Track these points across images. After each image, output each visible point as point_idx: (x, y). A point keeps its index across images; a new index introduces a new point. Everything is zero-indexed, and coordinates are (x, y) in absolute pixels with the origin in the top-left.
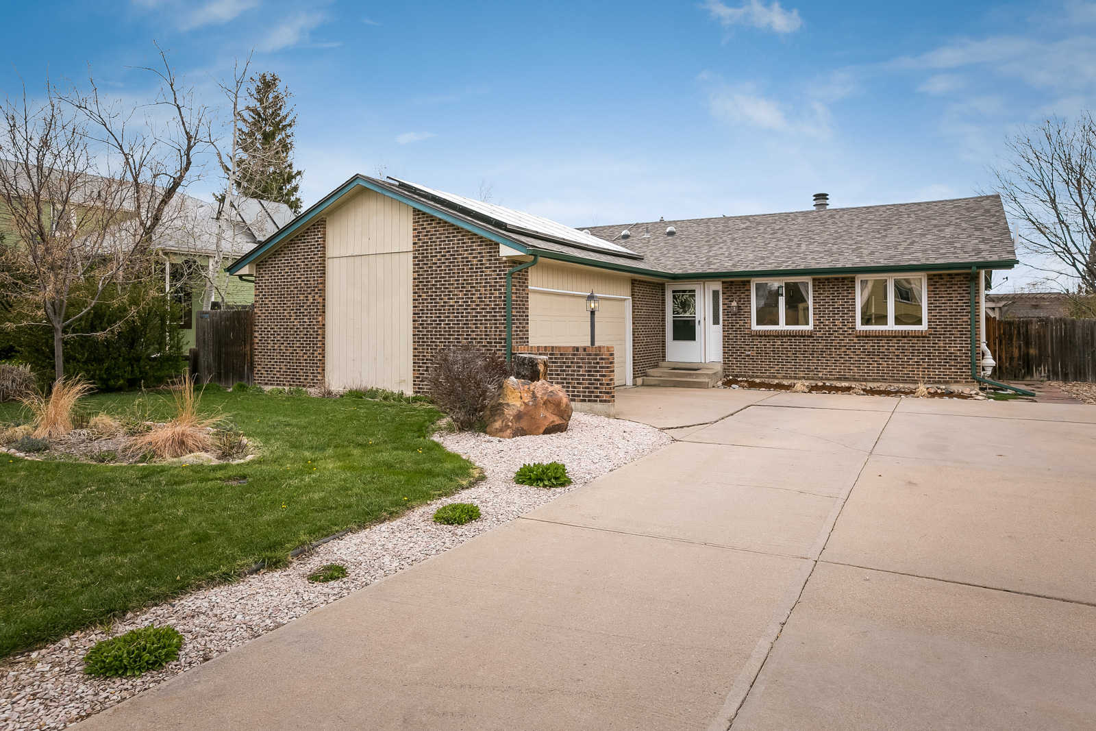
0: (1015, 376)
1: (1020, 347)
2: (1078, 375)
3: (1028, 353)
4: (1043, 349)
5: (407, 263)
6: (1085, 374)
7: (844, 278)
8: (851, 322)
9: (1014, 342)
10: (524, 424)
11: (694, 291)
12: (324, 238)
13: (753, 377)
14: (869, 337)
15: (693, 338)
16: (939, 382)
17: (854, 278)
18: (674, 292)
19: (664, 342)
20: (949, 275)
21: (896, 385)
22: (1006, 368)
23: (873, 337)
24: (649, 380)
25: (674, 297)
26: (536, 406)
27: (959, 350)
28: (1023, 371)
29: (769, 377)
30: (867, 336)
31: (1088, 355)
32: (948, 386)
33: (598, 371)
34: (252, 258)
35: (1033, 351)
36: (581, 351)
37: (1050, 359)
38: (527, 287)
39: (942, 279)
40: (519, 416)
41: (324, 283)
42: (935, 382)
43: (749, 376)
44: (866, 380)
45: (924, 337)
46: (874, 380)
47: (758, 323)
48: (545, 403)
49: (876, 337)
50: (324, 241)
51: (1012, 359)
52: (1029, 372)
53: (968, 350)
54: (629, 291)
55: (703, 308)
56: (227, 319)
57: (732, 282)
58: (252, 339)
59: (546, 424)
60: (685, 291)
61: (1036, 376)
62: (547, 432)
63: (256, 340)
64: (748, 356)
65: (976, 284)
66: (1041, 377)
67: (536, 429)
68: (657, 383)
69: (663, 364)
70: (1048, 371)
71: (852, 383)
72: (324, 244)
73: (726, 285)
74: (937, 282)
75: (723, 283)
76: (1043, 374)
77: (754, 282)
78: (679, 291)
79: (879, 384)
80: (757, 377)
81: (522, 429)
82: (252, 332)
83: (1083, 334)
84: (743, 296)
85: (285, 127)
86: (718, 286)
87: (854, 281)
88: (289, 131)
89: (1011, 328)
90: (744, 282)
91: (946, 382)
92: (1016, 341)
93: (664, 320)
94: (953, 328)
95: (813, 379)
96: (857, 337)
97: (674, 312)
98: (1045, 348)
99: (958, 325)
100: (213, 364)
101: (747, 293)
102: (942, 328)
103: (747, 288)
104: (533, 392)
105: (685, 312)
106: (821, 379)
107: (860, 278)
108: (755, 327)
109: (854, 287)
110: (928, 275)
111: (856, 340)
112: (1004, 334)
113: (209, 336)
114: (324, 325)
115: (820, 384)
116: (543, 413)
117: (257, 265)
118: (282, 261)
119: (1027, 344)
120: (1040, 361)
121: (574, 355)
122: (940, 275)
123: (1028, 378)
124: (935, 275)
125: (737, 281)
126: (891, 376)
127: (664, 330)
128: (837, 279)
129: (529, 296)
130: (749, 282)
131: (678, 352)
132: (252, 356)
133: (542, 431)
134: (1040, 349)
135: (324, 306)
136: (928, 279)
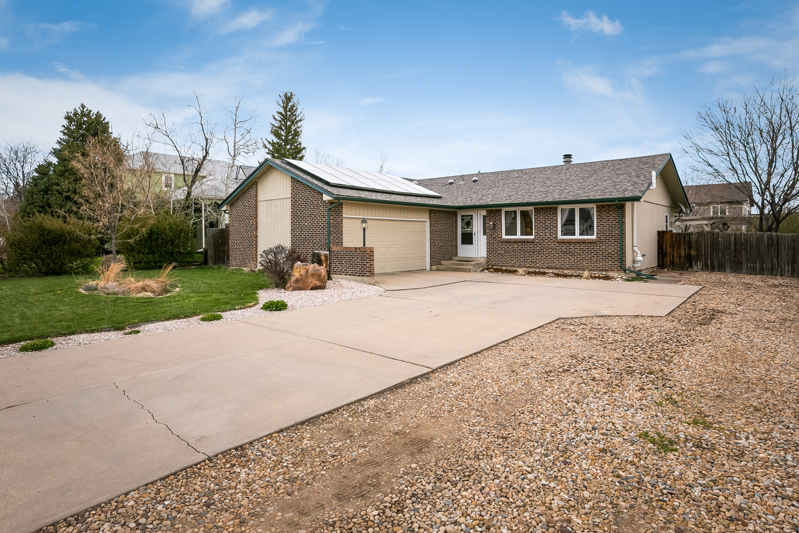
0: (682, 268)
1: (685, 250)
2: (721, 267)
3: (690, 254)
4: (699, 251)
5: (289, 202)
6: (725, 267)
7: (551, 208)
8: (555, 234)
9: (682, 247)
10: (300, 285)
11: (472, 216)
12: (256, 191)
13: (502, 266)
14: (564, 243)
15: (472, 243)
16: (602, 270)
17: (557, 207)
18: (462, 216)
19: (456, 246)
20: (608, 205)
21: (578, 272)
22: (677, 263)
23: (566, 243)
24: (440, 267)
25: (462, 219)
26: (307, 276)
27: (613, 251)
28: (687, 265)
29: (511, 266)
30: (563, 242)
31: (727, 255)
32: (607, 273)
33: (365, 260)
34: (227, 202)
35: (693, 253)
36: (358, 250)
37: (703, 257)
38: (342, 216)
39: (604, 207)
40: (297, 281)
41: (256, 214)
42: (600, 270)
43: (500, 266)
44: (562, 269)
45: (594, 243)
46: (567, 269)
47: (506, 234)
48: (312, 275)
49: (568, 243)
50: (257, 192)
51: (680, 257)
52: (691, 266)
53: (618, 251)
54: (427, 216)
55: (477, 226)
56: (218, 233)
57: (491, 210)
58: (228, 243)
59: (312, 285)
60: (468, 216)
61: (695, 268)
62: (312, 289)
63: (230, 244)
64: (500, 253)
65: (623, 211)
66: (698, 269)
67: (306, 287)
68: (444, 269)
69: (455, 258)
70: (702, 265)
71: (554, 270)
72: (256, 194)
73: (488, 212)
74: (601, 210)
75: (487, 211)
76: (699, 267)
77: (504, 210)
78: (465, 216)
79: (570, 271)
80: (504, 266)
81: (299, 287)
82: (228, 239)
83: (724, 241)
84: (497, 218)
85: (298, 121)
86: (484, 213)
87: (557, 210)
88: (299, 124)
89: (680, 238)
90: (497, 210)
91: (606, 270)
92: (683, 246)
93: (456, 232)
94: (610, 238)
95: (534, 268)
96: (558, 243)
97: (462, 228)
98: (701, 250)
99: (613, 236)
100: (213, 256)
101: (499, 217)
102: (604, 238)
103: (499, 214)
104: (308, 269)
105: (468, 228)
106: (539, 268)
107: (560, 207)
108: (504, 237)
109: (557, 213)
110: (597, 206)
111: (557, 245)
112: (676, 241)
113: (212, 241)
114: (257, 236)
115: (537, 270)
116: (310, 280)
117: (230, 205)
118: (240, 203)
119: (690, 248)
120: (698, 258)
121: (355, 251)
122: (603, 205)
123: (690, 270)
124: (600, 205)
125: (494, 210)
126: (576, 267)
127: (456, 239)
128: (547, 208)
129: (343, 220)
130: (501, 210)
131: (464, 251)
132: (228, 251)
133: (309, 288)
134: (697, 250)
135: (257, 226)
136: (597, 208)
